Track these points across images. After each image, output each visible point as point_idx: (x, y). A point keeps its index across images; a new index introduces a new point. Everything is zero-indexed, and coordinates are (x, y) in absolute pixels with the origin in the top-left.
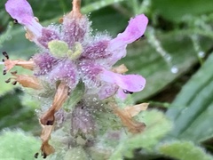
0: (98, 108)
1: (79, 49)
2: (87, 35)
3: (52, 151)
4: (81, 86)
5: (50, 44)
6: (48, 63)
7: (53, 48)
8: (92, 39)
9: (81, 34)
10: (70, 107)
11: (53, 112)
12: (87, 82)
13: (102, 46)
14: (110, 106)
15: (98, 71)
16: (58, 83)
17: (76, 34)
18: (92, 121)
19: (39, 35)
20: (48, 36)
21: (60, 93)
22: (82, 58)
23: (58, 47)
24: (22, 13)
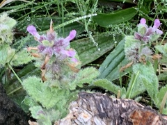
0: (61, 63)
1: (53, 43)
2: (56, 38)
3: (46, 80)
4: (54, 55)
5: (43, 42)
6: (43, 48)
7: (44, 43)
8: (57, 39)
9: (54, 38)
10: (51, 63)
11: (45, 65)
12: (56, 54)
13: (61, 41)
14: (66, 63)
15: (59, 50)
16: (46, 55)
17: (52, 38)
18: (60, 69)
19: (39, 38)
20: (42, 39)
21: (47, 58)
22: (54, 46)
23: (45, 42)
24: (33, 31)
